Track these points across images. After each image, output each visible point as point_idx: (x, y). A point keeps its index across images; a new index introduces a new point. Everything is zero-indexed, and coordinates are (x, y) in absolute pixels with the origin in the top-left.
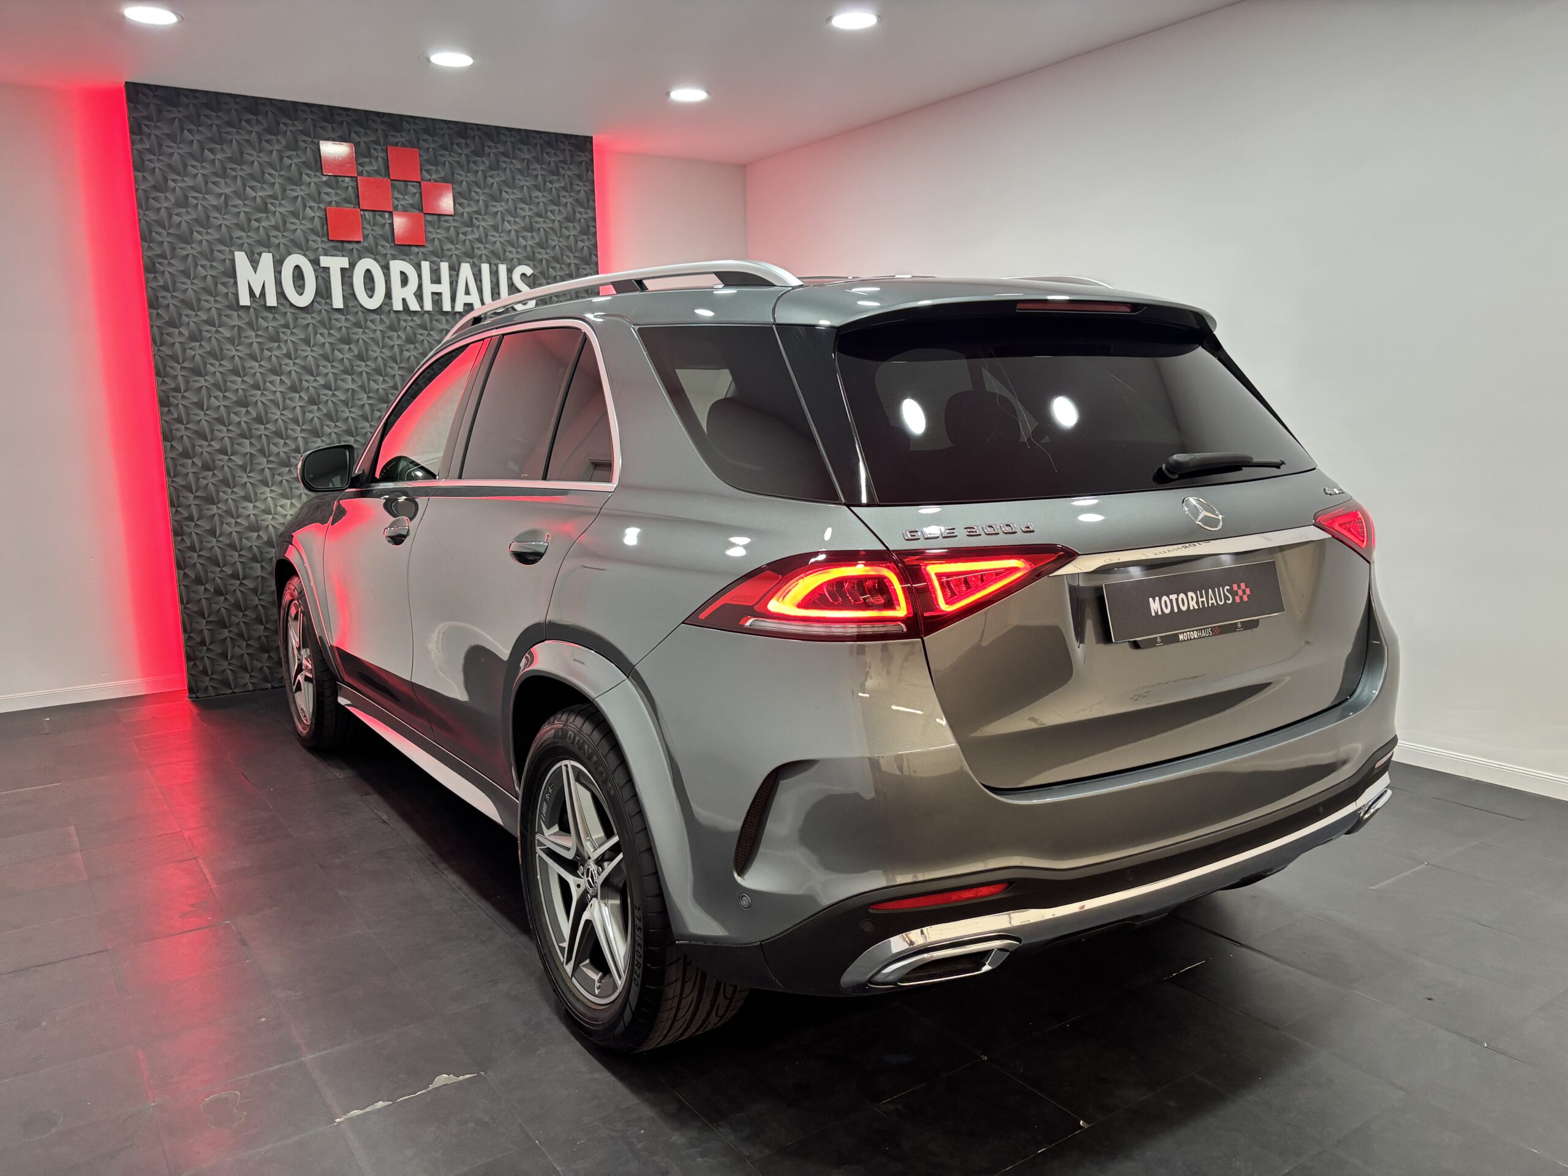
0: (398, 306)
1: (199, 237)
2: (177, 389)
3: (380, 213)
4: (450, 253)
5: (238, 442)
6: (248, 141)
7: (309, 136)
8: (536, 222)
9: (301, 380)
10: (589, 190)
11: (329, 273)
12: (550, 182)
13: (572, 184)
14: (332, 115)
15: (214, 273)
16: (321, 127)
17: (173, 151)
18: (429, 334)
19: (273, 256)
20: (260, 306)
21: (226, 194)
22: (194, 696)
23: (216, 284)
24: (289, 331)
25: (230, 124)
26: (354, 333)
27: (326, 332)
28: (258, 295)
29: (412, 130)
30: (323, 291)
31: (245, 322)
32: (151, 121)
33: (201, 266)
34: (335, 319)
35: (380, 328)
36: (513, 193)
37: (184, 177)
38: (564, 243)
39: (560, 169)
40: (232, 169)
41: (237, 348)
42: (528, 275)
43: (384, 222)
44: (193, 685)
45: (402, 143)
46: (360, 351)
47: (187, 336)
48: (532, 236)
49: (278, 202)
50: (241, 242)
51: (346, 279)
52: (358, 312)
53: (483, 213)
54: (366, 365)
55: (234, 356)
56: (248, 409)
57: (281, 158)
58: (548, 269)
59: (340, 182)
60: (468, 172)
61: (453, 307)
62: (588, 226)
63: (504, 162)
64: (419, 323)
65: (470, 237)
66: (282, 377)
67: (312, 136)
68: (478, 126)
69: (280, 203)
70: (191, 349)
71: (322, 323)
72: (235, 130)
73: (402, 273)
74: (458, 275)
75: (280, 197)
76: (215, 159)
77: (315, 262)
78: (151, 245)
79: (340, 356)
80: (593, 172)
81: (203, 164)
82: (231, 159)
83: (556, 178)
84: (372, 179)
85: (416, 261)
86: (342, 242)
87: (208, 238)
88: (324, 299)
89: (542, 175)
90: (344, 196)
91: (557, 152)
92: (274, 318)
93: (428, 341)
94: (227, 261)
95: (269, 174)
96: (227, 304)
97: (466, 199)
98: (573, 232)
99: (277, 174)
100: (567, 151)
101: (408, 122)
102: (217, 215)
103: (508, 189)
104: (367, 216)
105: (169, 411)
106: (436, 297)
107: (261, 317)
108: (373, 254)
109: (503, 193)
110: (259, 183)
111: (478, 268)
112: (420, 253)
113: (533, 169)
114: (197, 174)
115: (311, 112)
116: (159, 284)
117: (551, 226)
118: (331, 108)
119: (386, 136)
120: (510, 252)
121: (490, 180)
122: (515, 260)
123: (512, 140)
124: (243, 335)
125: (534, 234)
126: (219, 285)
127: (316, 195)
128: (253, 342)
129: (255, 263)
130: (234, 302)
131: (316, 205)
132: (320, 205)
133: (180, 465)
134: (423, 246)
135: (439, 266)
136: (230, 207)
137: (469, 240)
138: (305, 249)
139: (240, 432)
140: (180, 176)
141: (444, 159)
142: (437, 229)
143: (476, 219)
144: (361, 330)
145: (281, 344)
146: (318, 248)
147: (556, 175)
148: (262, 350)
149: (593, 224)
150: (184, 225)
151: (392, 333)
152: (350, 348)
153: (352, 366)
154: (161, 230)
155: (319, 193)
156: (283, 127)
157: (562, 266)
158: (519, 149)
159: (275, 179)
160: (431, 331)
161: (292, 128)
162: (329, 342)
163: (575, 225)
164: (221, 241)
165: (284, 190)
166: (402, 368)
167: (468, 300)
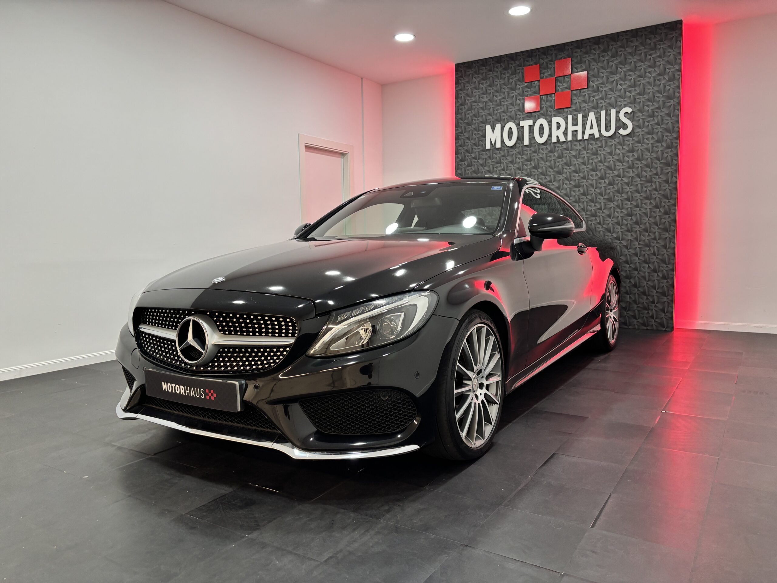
0: (554, 140)
1: (475, 122)
3: (550, 95)
4: (584, 109)
6: (496, 76)
8: (639, 81)
10: (678, 53)
11: (523, 129)
12: (650, 55)
13: (664, 52)
15: (478, 136)
16: (527, 61)
17: (469, 88)
18: (570, 152)
19: (501, 124)
20: (494, 148)
21: (486, 102)
23: (479, 141)
24: (505, 158)
25: (490, 70)
26: (533, 156)
27: (521, 156)
28: (493, 143)
29: (570, 49)
30: (520, 138)
31: (488, 156)
32: (462, 77)
33: (474, 134)
34: (525, 150)
35: (546, 152)
36: (625, 67)
37: (472, 97)
38: (656, 89)
39: (657, 45)
40: (489, 90)
41: (484, 168)
42: (629, 113)
43: (552, 99)
45: (564, 57)
46: (535, 165)
47: (467, 164)
48: (635, 90)
49: (505, 100)
50: (490, 121)
51: (532, 130)
52: (535, 145)
53: (605, 83)
54: (538, 171)
57: (509, 80)
58: (644, 106)
59: (533, 85)
60: (598, 63)
61: (583, 137)
62: (674, 75)
63: (620, 51)
64: (565, 147)
65: (596, 98)
67: (522, 66)
68: (606, 36)
70: (468, 170)
71: (519, 152)
72: (491, 72)
73: (558, 123)
74: (587, 119)
75: (507, 98)
76: (483, 87)
77: (518, 125)
78: (458, 128)
79: (526, 167)
80: (680, 41)
81: (479, 91)
82: (490, 86)
84: (546, 79)
85: (566, 116)
86: (531, 113)
87: (477, 122)
88: (521, 141)
89: (644, 52)
91: (656, 36)
92: (499, 153)
93: (569, 156)
94: (484, 130)
95: (503, 88)
96: (482, 149)
98: (663, 82)
99: (506, 87)
100: (663, 33)
101: (568, 46)
102: (482, 111)
103: (621, 66)
104: (544, 98)
106: (575, 133)
107: (495, 154)
108: (545, 116)
109: (619, 68)
110: (498, 93)
111: (598, 114)
112: (568, 111)
113: (638, 51)
114: (476, 95)
115: (523, 54)
116: (459, 144)
117: (648, 81)
118: (532, 51)
119: (556, 56)
120: (619, 101)
121: (611, 63)
122: (623, 105)
123: (626, 37)
124: (487, 162)
125: (636, 88)
126: (480, 141)
127: (522, 93)
128: (490, 165)
129: (493, 129)
130: (484, 148)
131: (521, 98)
132: (523, 97)
134: (569, 108)
135: (577, 116)
136: (487, 107)
137: (595, 99)
138: (515, 119)
140: (470, 97)
141: (585, 59)
142: (579, 97)
143: (601, 87)
144: (536, 154)
145: (502, 165)
146: (520, 118)
147: (654, 50)
148: (493, 168)
149: (678, 73)
150: (470, 117)
151: (551, 154)
152: (531, 163)
153: (531, 172)
154: (461, 122)
155: (523, 92)
156: (510, 65)
157: (653, 103)
158: (632, 42)
159: (505, 90)
160: (571, 150)
161: (514, 65)
162: (521, 162)
163: (665, 77)
164: (482, 122)
165: (509, 94)
166: (555, 171)
167: (592, 132)
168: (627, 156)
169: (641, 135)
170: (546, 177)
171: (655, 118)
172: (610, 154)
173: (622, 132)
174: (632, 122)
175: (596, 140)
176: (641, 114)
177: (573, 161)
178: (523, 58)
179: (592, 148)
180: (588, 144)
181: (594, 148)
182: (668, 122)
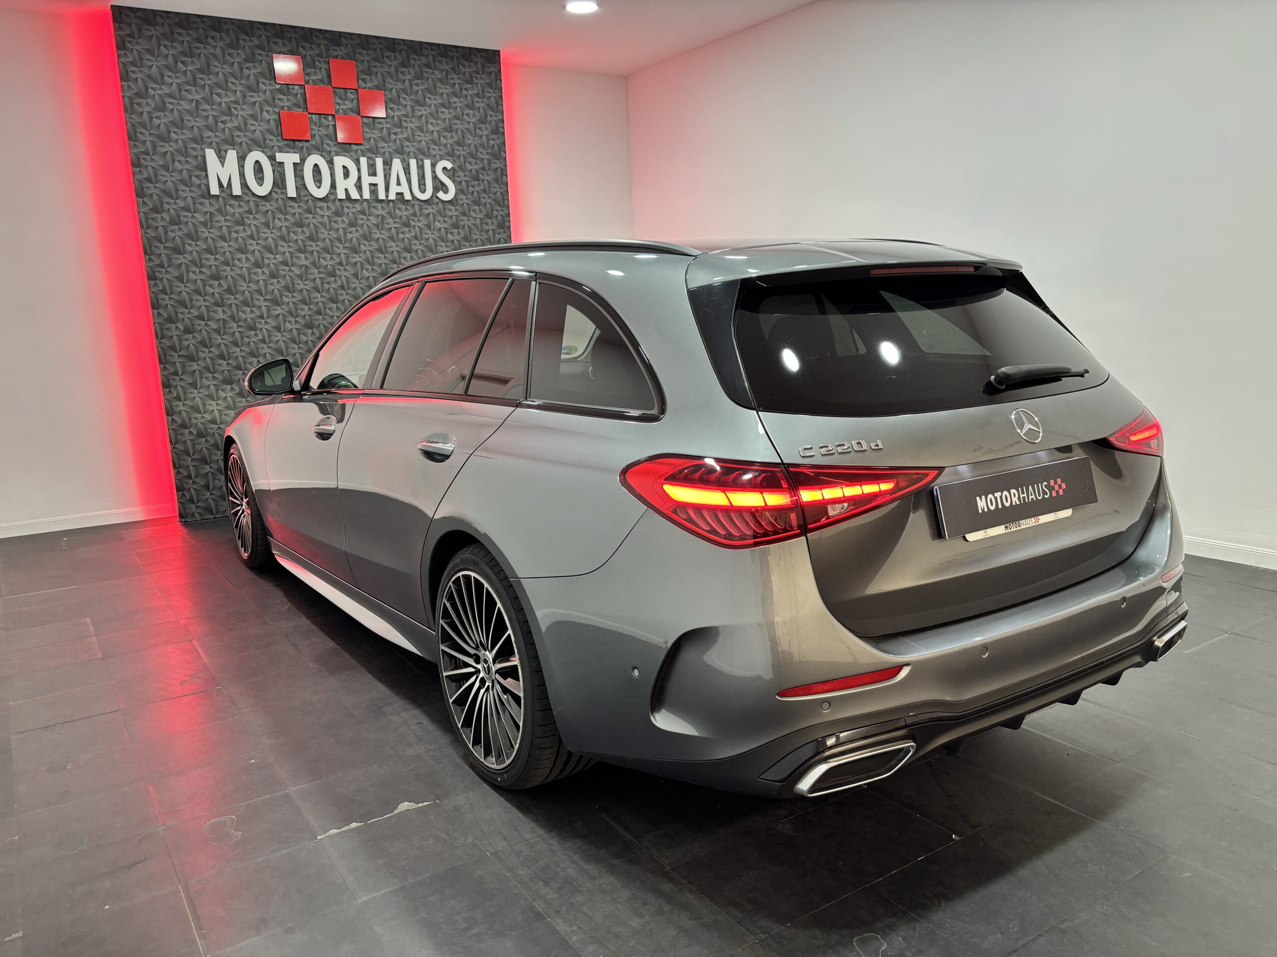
0: (341, 195)
1: (175, 137)
2: (161, 266)
3: (324, 116)
4: (384, 150)
5: (213, 310)
6: (213, 55)
7: (264, 51)
8: (455, 124)
9: (263, 258)
10: (499, 96)
11: (284, 167)
12: (465, 89)
13: (483, 91)
14: (282, 31)
15: (188, 167)
16: (275, 43)
17: (152, 64)
18: (368, 219)
19: (237, 152)
20: (226, 195)
21: (197, 100)
22: (184, 520)
23: (190, 176)
24: (252, 216)
25: (198, 40)
26: (306, 218)
27: (283, 217)
28: (225, 186)
29: (349, 45)
30: (280, 183)
31: (215, 208)
32: (132, 38)
33: (179, 161)
34: (290, 206)
35: (327, 214)
36: (435, 99)
38: (478, 141)
39: (474, 78)
40: (201, 79)
41: (210, 230)
42: (449, 168)
43: (328, 123)
44: (182, 511)
45: (341, 56)
46: (311, 234)
47: (168, 219)
48: (452, 136)
49: (239, 107)
50: (210, 141)
51: (298, 172)
52: (308, 200)
53: (410, 116)
54: (317, 245)
55: (207, 237)
56: (221, 282)
57: (241, 69)
58: (465, 162)
59: (291, 90)
60: (397, 81)
61: (387, 196)
62: (498, 127)
63: (427, 72)
64: (359, 209)
65: (399, 136)
66: (248, 255)
67: (266, 49)
68: (404, 41)
69: (242, 108)
70: (171, 231)
71: (279, 210)
72: (202, 46)
73: (344, 167)
74: (390, 169)
75: (241, 102)
76: (186, 70)
77: (272, 158)
78: (136, 143)
79: (295, 237)
80: (501, 80)
81: (177, 75)
82: (200, 71)
83: (471, 86)
84: (317, 87)
85: (356, 157)
86: (294, 141)
87: (183, 137)
88: (279, 188)
89: (459, 84)
90: (294, 101)
91: (471, 64)
92: (240, 206)
93: (367, 225)
94: (199, 156)
95: (232, 83)
96: (200, 193)
97: (395, 104)
98: (486, 133)
99: (238, 83)
100: (479, 64)
101: (344, 38)
102: (189, 118)
103: (431, 96)
104: (314, 119)
105: (156, 284)
106: (373, 188)
107: (229, 205)
108: (321, 151)
109: (427, 99)
110: (224, 90)
111: (407, 164)
112: (359, 151)
113: (451, 79)
114: (173, 83)
115: (265, 30)
116: (143, 177)
117: (467, 127)
118: (281, 26)
119: (328, 50)
120: (433, 149)
121: (415, 88)
122: (438, 155)
123: (433, 53)
124: (213, 220)
125: (453, 134)
126: (193, 178)
127: (271, 99)
128: (222, 226)
129: (222, 159)
130: (206, 191)
131: (272, 109)
132: (275, 109)
133: (166, 329)
134: (361, 144)
135: (374, 161)
136: (200, 111)
137: (399, 138)
138: (263, 147)
139: (213, 301)
140: (159, 85)
142: (373, 130)
143: (405, 121)
144: (312, 216)
145: (245, 227)
146: (274, 146)
147: (470, 84)
148: (230, 233)
149: (502, 125)
150: (162, 126)
151: (337, 218)
152: (302, 230)
153: (305, 246)
154: (144, 131)
155: (274, 99)
156: (242, 43)
157: (477, 161)
158: (439, 61)
159: (236, 87)
160: (369, 216)
161: (249, 44)
162: (285, 226)
163: (487, 125)
164: (194, 140)
165: (245, 97)
166: (346, 247)
167: (399, 189)
168: (451, 233)
169: (465, 204)
170: (333, 256)
171: (481, 183)
172: (429, 226)
173: (441, 195)
174: (453, 182)
175: (406, 204)
176: (463, 174)
177: (374, 233)
178: (266, 36)
179: (402, 216)
180: (395, 208)
181: (403, 216)
182: (495, 190)
